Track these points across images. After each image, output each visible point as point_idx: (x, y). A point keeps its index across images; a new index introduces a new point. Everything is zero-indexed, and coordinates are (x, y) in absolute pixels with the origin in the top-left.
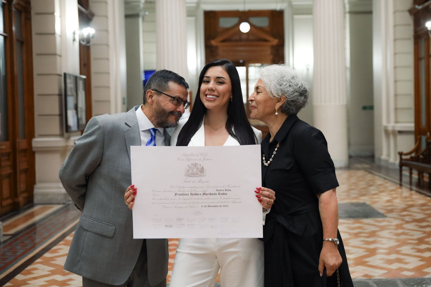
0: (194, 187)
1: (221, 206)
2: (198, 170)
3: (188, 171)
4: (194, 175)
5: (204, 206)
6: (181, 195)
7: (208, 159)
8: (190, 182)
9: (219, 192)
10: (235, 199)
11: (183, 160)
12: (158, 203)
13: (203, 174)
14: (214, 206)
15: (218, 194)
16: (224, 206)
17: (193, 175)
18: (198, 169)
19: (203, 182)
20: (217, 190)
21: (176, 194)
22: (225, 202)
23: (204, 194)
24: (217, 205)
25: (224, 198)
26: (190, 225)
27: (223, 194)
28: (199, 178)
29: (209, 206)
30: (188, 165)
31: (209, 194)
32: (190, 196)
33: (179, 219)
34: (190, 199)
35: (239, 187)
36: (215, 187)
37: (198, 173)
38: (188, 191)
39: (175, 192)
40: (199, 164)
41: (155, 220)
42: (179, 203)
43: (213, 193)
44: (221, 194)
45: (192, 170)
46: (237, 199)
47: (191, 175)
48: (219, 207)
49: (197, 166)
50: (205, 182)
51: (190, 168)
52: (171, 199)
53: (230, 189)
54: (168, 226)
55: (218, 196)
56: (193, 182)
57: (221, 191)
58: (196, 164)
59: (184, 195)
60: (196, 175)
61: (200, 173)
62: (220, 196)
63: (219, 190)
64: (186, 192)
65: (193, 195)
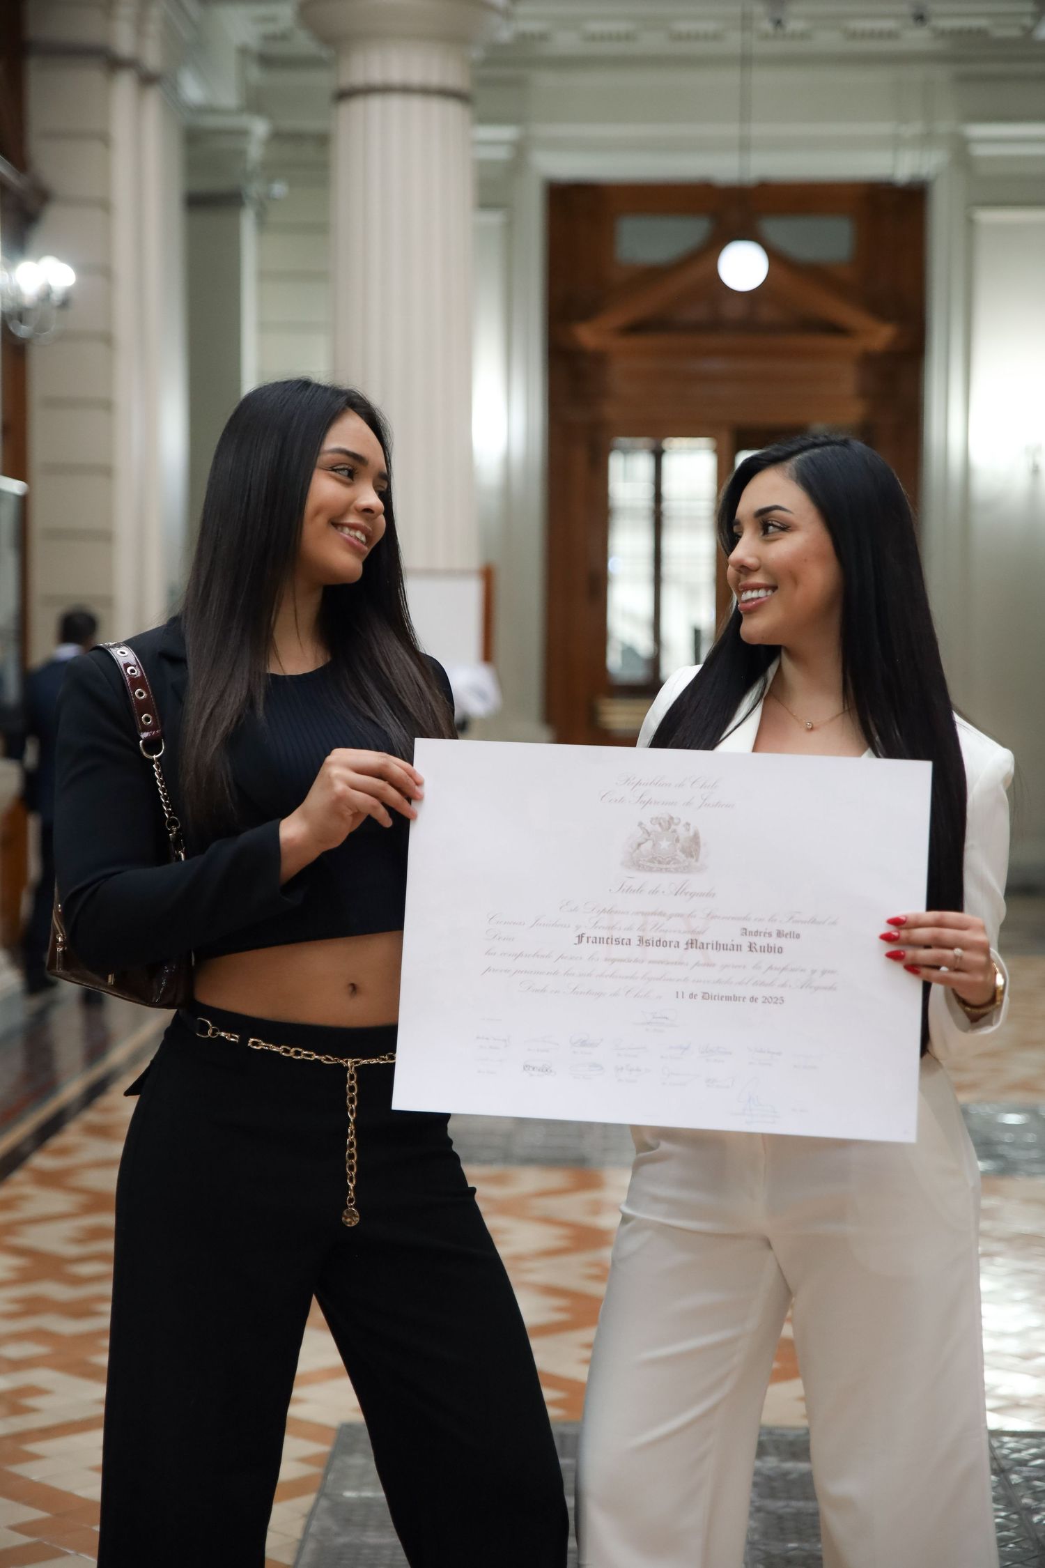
0: (654, 914)
1: (753, 999)
2: (679, 845)
3: (639, 845)
4: (660, 862)
5: (687, 995)
6: (601, 940)
7: (718, 805)
8: (640, 890)
9: (753, 939)
10: (814, 972)
11: (622, 800)
12: (506, 971)
13: (697, 860)
14: (728, 998)
15: (745, 948)
16: (767, 1000)
17: (656, 865)
18: (677, 840)
19: (692, 895)
20: (745, 932)
21: (580, 937)
22: (771, 984)
23: (692, 944)
24: (739, 991)
25: (770, 968)
26: (622, 1069)
27: (769, 949)
28: (679, 878)
29: (706, 996)
30: (640, 824)
31: (710, 946)
32: (635, 951)
33: (584, 1043)
34: (636, 961)
35: (834, 923)
36: (739, 919)
37: (676, 855)
38: (630, 929)
39: (578, 927)
40: (683, 822)
41: (487, 1039)
42: (589, 975)
43: (729, 943)
44: (758, 948)
45: (654, 845)
46: (824, 972)
47: (649, 864)
48: (747, 1000)
49: (673, 827)
50: (702, 895)
51: (646, 836)
52: (561, 957)
53: (797, 928)
54: (534, 1069)
55: (745, 957)
56: (654, 892)
57: (762, 934)
58: (672, 818)
59: (614, 942)
60: (668, 866)
61: (683, 856)
62: (756, 957)
63: (751, 933)
64: (620, 929)
65: (648, 943)
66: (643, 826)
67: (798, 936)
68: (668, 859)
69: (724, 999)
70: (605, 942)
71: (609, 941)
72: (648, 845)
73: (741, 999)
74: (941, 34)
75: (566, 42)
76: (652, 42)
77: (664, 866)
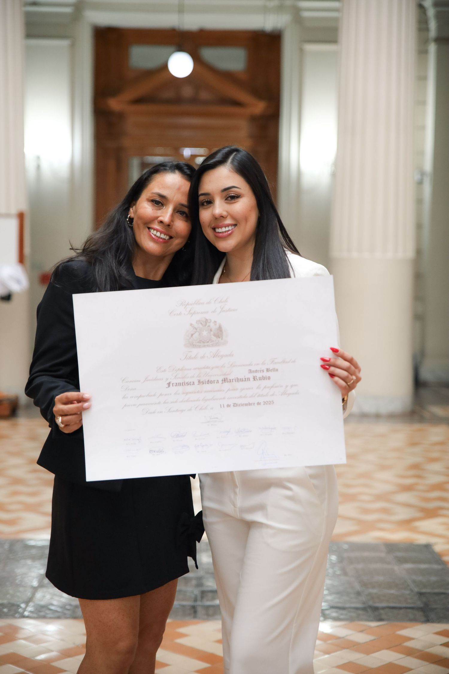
0: (204, 368)
1: (259, 404)
2: (212, 333)
3: (192, 335)
4: (204, 342)
5: (225, 406)
6: (180, 384)
7: (229, 310)
8: (195, 358)
9: (255, 374)
10: (287, 386)
11: (180, 314)
12: (134, 405)
13: (222, 339)
14: (246, 405)
15: (252, 379)
16: (265, 403)
17: (202, 344)
18: (211, 330)
19: (222, 356)
20: (250, 371)
21: (169, 384)
22: (267, 395)
23: (225, 380)
24: (251, 401)
25: (265, 387)
26: (198, 446)
27: (263, 378)
28: (214, 349)
30: (191, 325)
31: (234, 380)
32: (197, 387)
33: (178, 436)
35: (294, 362)
36: (246, 365)
37: (211, 338)
38: (193, 377)
39: (167, 380)
40: (213, 321)
41: (130, 440)
42: (176, 402)
43: (243, 378)
44: (258, 378)
45: (200, 334)
46: (292, 386)
47: (198, 344)
48: (256, 404)
49: (208, 324)
50: (227, 356)
51: (195, 330)
52: (161, 395)
53: (276, 366)
54: (154, 452)
55: (252, 384)
56: (203, 357)
57: (259, 371)
58: (207, 320)
59: (186, 384)
60: (208, 344)
61: (215, 338)
62: (258, 383)
63: (253, 372)
64: (188, 377)
65: (203, 383)
66: (193, 325)
67: (277, 370)
68: (207, 340)
70: (181, 385)
71: (184, 384)
72: (197, 335)
73: (253, 404)
77: (206, 344)
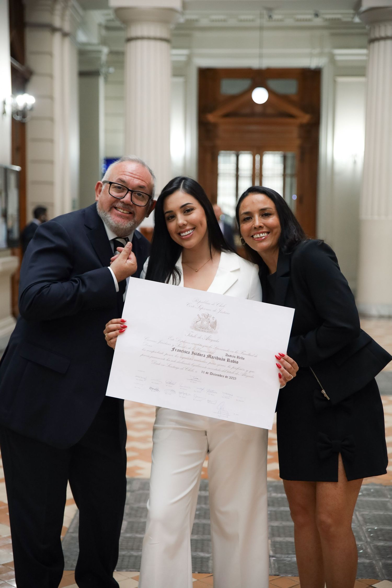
0: (198, 345)
1: (226, 377)
2: (210, 324)
3: (197, 322)
4: (203, 329)
5: (205, 372)
6: (180, 351)
7: (225, 313)
8: (195, 336)
9: (229, 358)
10: (247, 371)
11: (193, 307)
12: (148, 356)
13: (215, 330)
14: (218, 375)
15: (226, 360)
16: (231, 378)
17: (201, 329)
18: (209, 322)
19: (212, 341)
20: (227, 355)
21: (173, 349)
22: (233, 373)
23: (209, 356)
24: (222, 374)
25: (233, 368)
26: (181, 393)
27: (234, 362)
28: (208, 335)
29: (211, 374)
30: (198, 315)
31: (215, 358)
32: (190, 356)
33: (170, 383)
34: (190, 359)
35: (256, 356)
36: (225, 350)
37: (208, 327)
38: (190, 348)
39: (173, 346)
40: (212, 317)
41: (139, 377)
42: (175, 361)
43: (221, 358)
44: (230, 361)
45: (202, 323)
46: (250, 372)
47: (199, 328)
48: (224, 377)
49: (209, 318)
50: (215, 341)
51: (200, 320)
52: (166, 354)
53: (244, 356)
54: (153, 389)
55: (225, 363)
56: (200, 338)
57: (232, 357)
58: (209, 315)
59: (184, 352)
60: (205, 330)
61: (210, 327)
62: (229, 363)
63: (229, 356)
64: (187, 348)
65: (195, 354)
66: (199, 316)
67: (244, 359)
68: (205, 328)
69: (217, 375)
70: (181, 351)
71: (183, 351)
72: (200, 322)
73: (222, 376)
74: (326, 20)
75: (204, 22)
76: (232, 22)
77: (204, 330)
